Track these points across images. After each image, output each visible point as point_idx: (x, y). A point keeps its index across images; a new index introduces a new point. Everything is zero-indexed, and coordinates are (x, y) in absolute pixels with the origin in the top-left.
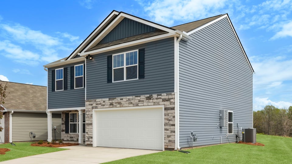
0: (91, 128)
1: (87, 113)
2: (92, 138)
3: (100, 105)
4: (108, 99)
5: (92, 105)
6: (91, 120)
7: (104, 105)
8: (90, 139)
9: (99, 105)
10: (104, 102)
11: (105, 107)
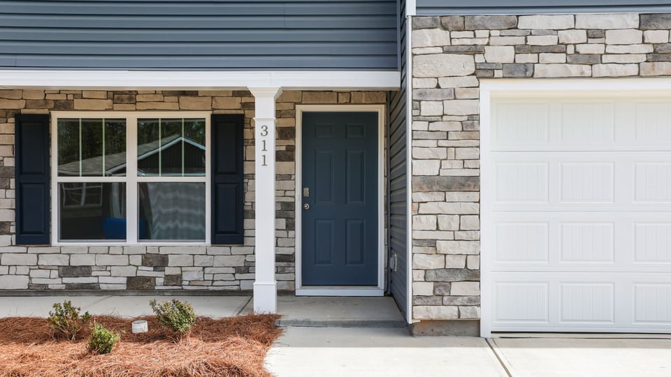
0: (470, 208)
1: (429, 108)
2: (473, 276)
3: (562, 57)
4: (632, 18)
5: (475, 51)
6: (463, 153)
7: (592, 60)
8: (458, 288)
9: (546, 57)
10: (594, 34)
11: (600, 69)
